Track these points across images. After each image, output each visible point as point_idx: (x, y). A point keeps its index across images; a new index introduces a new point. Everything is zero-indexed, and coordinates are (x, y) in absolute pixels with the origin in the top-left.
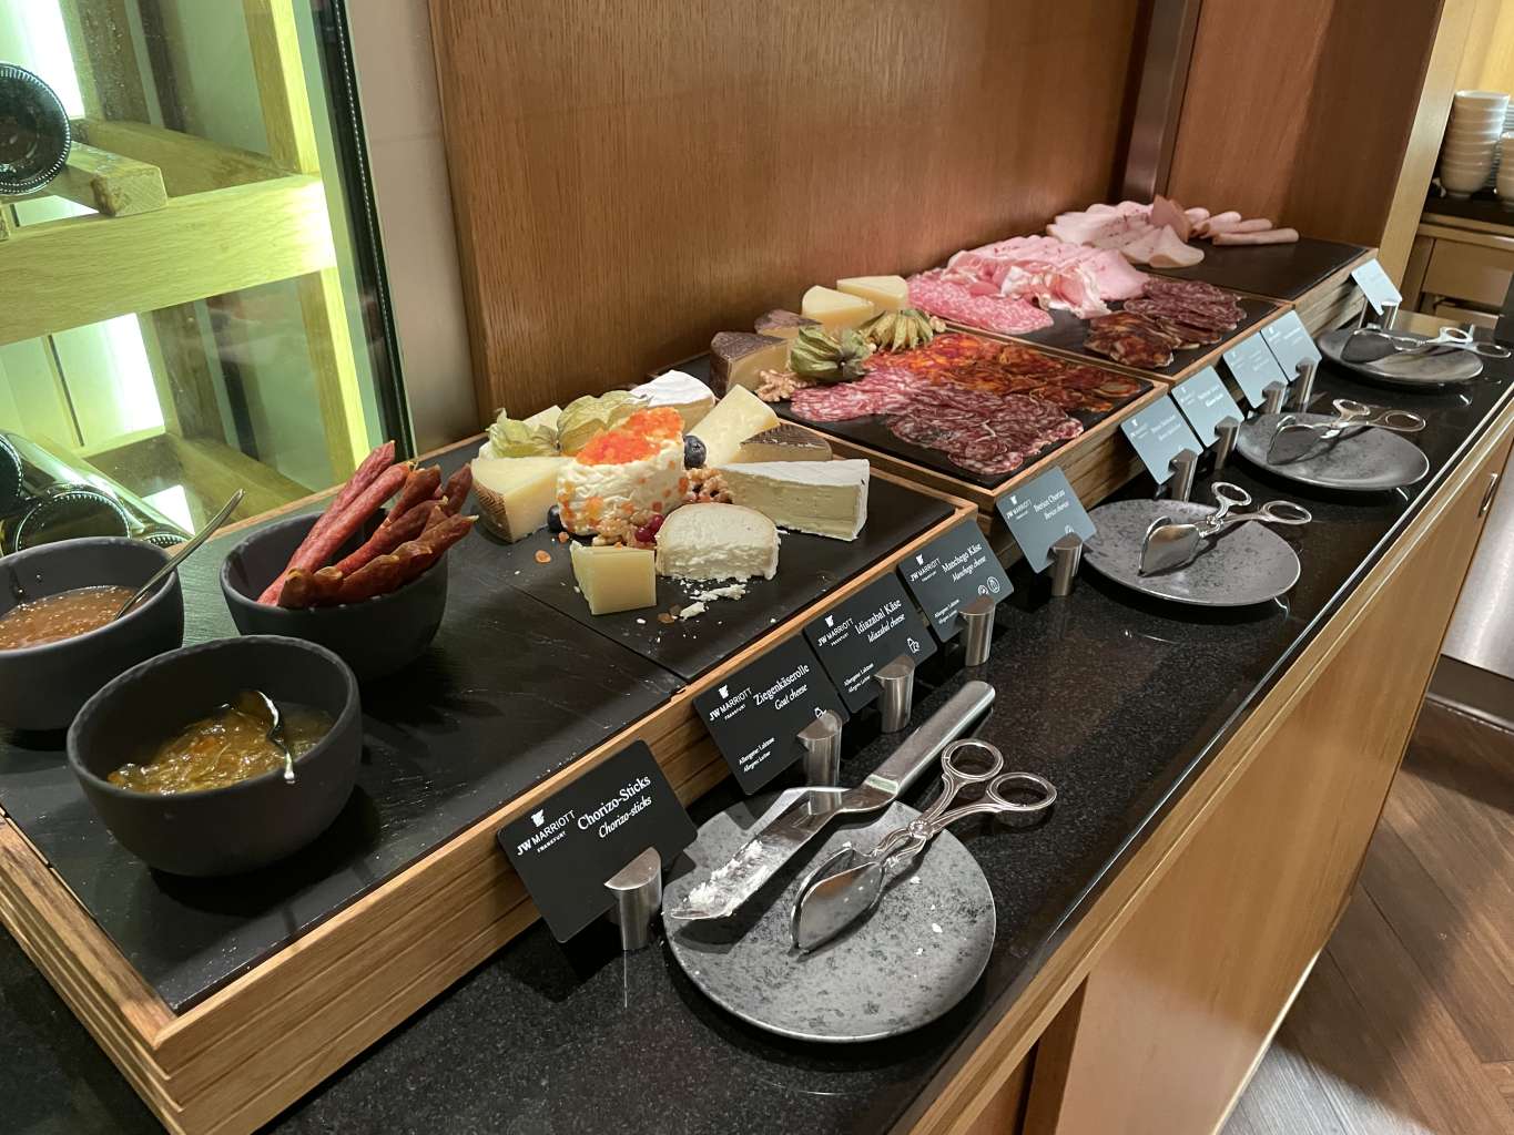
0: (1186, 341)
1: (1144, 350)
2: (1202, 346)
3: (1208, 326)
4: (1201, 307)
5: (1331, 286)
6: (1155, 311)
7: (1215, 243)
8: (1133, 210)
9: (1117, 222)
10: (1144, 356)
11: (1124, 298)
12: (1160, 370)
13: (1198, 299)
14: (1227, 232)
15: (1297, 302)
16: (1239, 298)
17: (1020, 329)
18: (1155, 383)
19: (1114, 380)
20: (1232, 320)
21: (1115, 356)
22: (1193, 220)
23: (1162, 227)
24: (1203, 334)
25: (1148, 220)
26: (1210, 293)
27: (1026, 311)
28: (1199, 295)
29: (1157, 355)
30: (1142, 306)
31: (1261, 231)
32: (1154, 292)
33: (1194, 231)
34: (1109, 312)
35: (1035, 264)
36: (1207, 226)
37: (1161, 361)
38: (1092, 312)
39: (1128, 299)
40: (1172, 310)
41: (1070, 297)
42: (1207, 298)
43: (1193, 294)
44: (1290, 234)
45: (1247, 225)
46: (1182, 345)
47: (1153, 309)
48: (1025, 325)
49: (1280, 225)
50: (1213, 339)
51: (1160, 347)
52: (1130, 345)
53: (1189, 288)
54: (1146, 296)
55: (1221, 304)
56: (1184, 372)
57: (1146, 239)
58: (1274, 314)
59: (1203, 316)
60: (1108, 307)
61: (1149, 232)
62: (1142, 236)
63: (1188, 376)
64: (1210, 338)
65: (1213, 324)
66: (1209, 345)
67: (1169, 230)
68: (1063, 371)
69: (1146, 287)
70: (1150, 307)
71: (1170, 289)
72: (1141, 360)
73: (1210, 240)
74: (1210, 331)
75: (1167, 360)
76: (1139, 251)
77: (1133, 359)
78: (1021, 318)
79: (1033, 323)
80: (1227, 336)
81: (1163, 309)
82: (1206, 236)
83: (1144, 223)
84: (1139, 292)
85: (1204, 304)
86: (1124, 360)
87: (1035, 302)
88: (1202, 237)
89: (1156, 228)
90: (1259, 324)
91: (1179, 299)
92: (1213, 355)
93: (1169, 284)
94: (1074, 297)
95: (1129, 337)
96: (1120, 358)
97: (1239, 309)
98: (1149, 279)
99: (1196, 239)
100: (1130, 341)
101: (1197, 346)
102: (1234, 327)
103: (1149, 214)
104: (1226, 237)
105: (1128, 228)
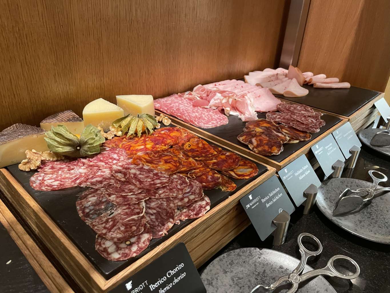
0: (292, 139)
1: (267, 144)
2: (300, 142)
3: (305, 130)
4: (303, 119)
5: (365, 109)
6: (280, 120)
7: (314, 87)
8: (282, 71)
9: (273, 76)
10: (266, 148)
11: (267, 111)
12: (274, 157)
13: (303, 114)
14: (320, 83)
15: (350, 117)
16: (322, 114)
17: (210, 126)
18: (269, 167)
19: (245, 165)
20: (318, 127)
21: (251, 147)
22: (305, 77)
23: (292, 79)
24: (302, 135)
25: (286, 76)
26: (309, 111)
27: (216, 116)
28: (303, 112)
29: (274, 148)
30: (274, 116)
31: (335, 83)
32: (282, 109)
33: (306, 81)
34: (257, 119)
35: (227, 93)
36: (311, 79)
37: (276, 151)
38: (248, 118)
39: (269, 112)
40: (288, 119)
41: (240, 109)
42: (306, 114)
43: (300, 111)
44: (347, 85)
45: (329, 80)
46: (290, 140)
47: (279, 118)
48: (213, 123)
49: (342, 81)
50: (307, 138)
51: (276, 142)
52: (260, 140)
53: (298, 108)
54: (278, 111)
55: (313, 117)
56: (287, 159)
57: (284, 84)
58: (340, 124)
59: (303, 124)
60: (258, 116)
61: (286, 81)
62: (282, 82)
63: (290, 162)
64: (305, 137)
65: (308, 129)
66: (304, 141)
67: (294, 80)
68: (216, 157)
69: (279, 106)
70: (278, 117)
71: (290, 107)
72: (264, 150)
73: (312, 85)
74: (306, 132)
75: (279, 151)
76: (280, 89)
77: (260, 149)
78: (212, 119)
79: (217, 123)
80: (315, 136)
81: (284, 119)
82: (311, 84)
83: (284, 77)
84: (275, 109)
85: (305, 116)
86: (255, 149)
87: (222, 111)
88: (309, 84)
89: (289, 79)
90: (331, 129)
91: (293, 113)
92: (305, 148)
93: (290, 105)
94: (242, 110)
95: (261, 136)
96: (253, 148)
97: (322, 120)
98: (281, 102)
99: (307, 85)
100: (260, 138)
101: (298, 141)
102: (318, 130)
103: (287, 73)
104: (319, 85)
105: (277, 79)
